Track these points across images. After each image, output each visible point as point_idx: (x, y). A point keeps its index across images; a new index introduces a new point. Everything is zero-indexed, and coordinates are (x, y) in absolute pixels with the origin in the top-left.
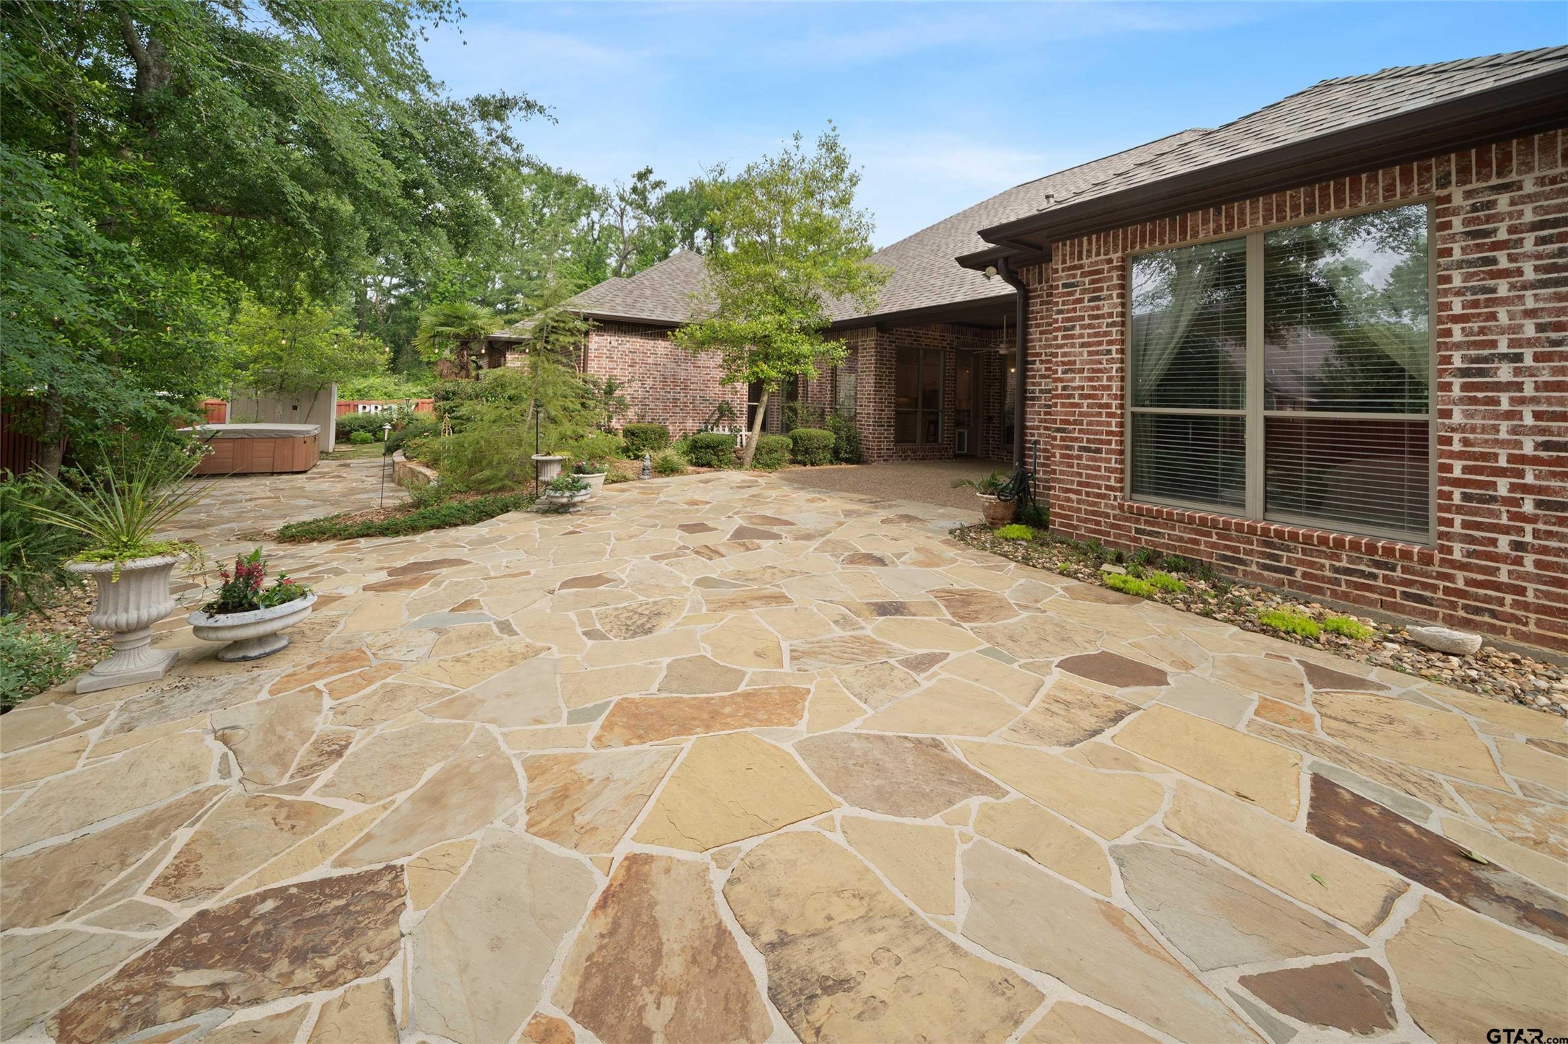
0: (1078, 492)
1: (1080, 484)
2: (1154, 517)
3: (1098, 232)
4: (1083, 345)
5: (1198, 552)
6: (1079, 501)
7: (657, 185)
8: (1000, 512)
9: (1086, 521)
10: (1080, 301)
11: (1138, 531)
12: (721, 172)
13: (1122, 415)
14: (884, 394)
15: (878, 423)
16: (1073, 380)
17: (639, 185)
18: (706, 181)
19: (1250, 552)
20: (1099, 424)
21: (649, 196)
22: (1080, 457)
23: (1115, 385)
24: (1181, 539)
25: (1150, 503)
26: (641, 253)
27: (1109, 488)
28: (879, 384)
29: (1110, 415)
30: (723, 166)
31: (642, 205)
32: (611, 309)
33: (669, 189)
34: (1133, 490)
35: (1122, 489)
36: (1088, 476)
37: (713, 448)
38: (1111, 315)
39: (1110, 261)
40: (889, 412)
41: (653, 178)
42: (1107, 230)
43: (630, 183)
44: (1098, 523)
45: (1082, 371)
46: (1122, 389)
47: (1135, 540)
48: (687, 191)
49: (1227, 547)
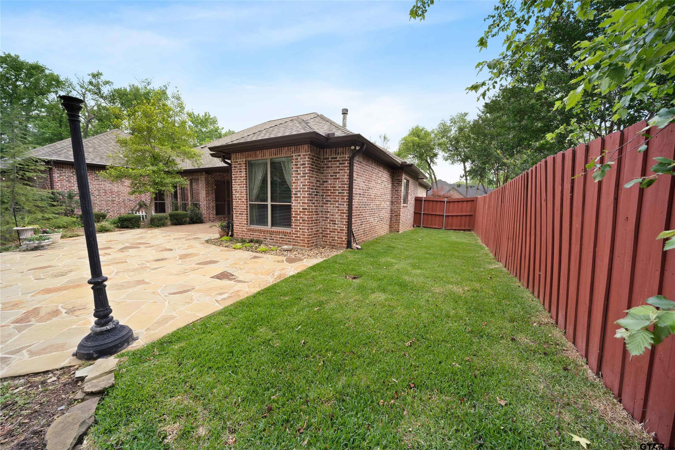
0: (239, 226)
1: (239, 223)
2: (253, 230)
3: (240, 152)
4: (239, 185)
5: (260, 238)
6: (239, 228)
7: (107, 83)
8: (222, 234)
9: (241, 233)
10: (237, 172)
11: (250, 234)
12: (149, 84)
13: (247, 204)
14: (210, 197)
15: (208, 208)
16: (237, 194)
17: (94, 81)
18: (140, 87)
19: (268, 236)
20: (242, 207)
21: (102, 88)
22: (239, 216)
23: (245, 196)
24: (257, 235)
25: (253, 227)
26: (100, 120)
27: (245, 224)
28: (207, 194)
29: (244, 204)
30: (149, 81)
31: (98, 92)
32: (65, 157)
33: (116, 86)
34: (250, 224)
35: (247, 224)
36: (241, 221)
37: (128, 220)
38: (244, 176)
39: (243, 161)
40: (213, 204)
41: (103, 78)
42: (242, 152)
43: (88, 79)
44: (243, 233)
45: (238, 192)
46: (247, 197)
47: (250, 237)
48: (128, 90)
49: (265, 236)
